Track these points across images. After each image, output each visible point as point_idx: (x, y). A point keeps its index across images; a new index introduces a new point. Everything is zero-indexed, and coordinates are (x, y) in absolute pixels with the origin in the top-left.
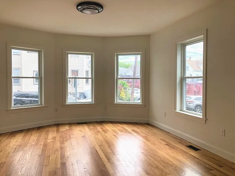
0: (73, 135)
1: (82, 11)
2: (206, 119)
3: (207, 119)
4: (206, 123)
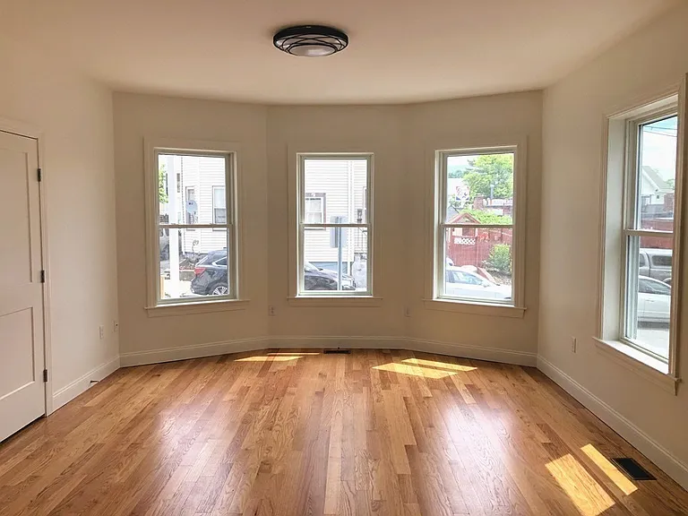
0: (296, 386)
1: (288, 50)
2: (676, 379)
3: (681, 380)
4: (678, 393)
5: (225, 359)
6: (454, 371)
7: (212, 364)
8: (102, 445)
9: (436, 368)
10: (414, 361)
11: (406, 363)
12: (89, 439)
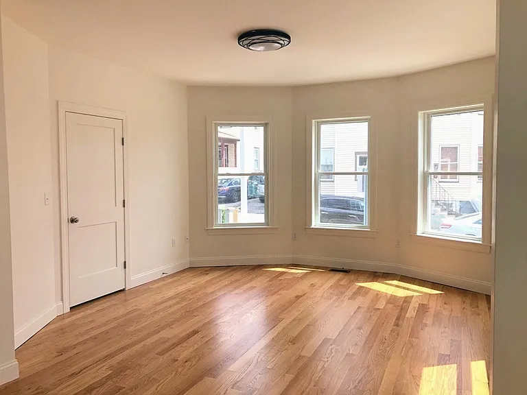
5: (258, 268)
6: (421, 292)
7: (246, 270)
8: (139, 309)
9: (408, 289)
10: (395, 282)
11: (386, 284)
12: (136, 306)
